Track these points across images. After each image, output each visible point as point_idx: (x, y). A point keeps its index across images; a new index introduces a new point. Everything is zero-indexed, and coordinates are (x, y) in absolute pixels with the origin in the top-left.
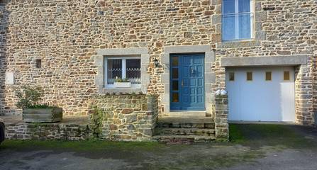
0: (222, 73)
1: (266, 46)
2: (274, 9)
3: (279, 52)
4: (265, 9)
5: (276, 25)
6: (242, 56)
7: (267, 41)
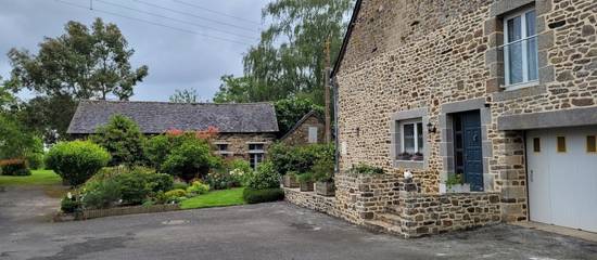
0: (500, 142)
1: (554, 92)
2: (564, 23)
3: (575, 102)
4: (552, 26)
5: (567, 53)
6: (523, 113)
7: (556, 83)
